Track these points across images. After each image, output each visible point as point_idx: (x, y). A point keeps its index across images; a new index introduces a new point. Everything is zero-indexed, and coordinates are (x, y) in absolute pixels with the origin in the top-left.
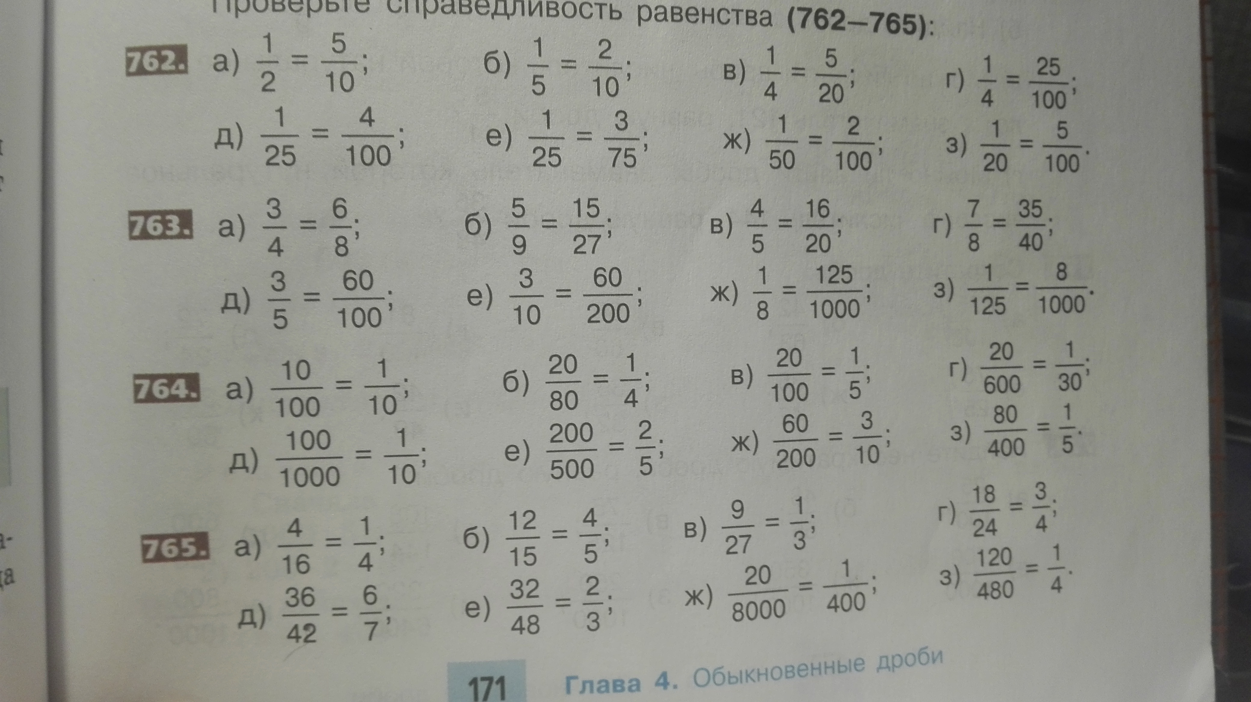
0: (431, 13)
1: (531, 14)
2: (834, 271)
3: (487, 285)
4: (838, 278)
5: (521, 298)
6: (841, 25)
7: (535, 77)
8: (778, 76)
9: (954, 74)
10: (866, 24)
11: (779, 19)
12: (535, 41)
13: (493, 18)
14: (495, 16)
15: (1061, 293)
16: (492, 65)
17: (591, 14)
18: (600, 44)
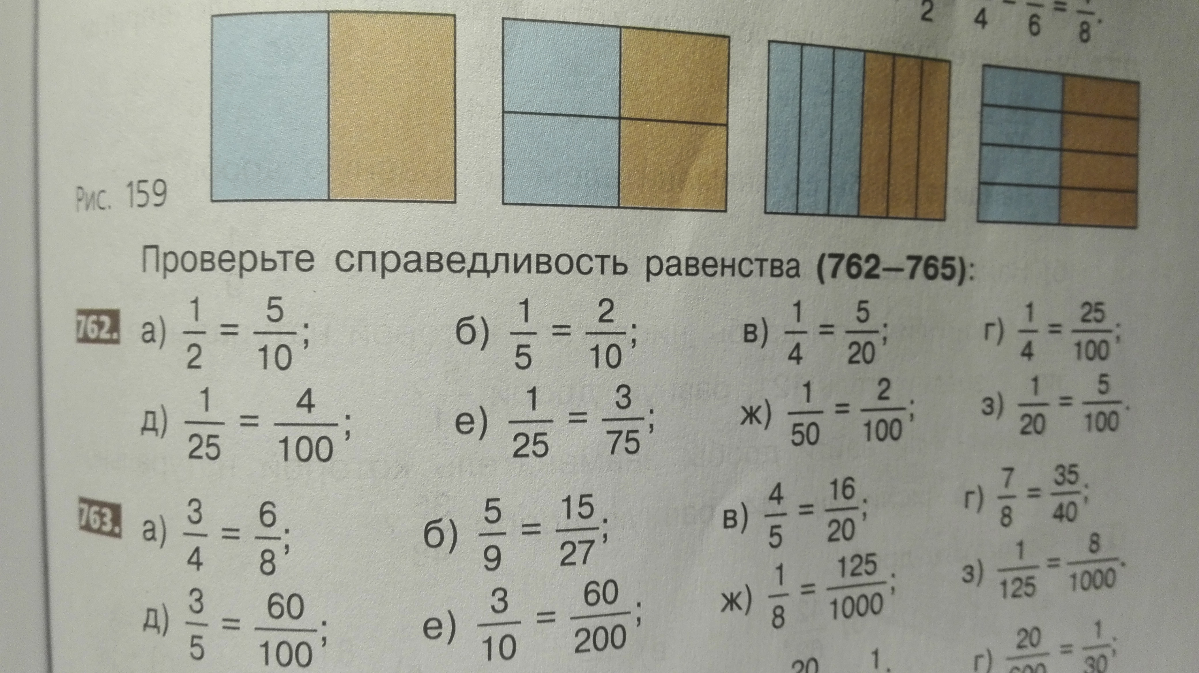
0: (391, 271)
1: (517, 270)
2: (857, 560)
3: (450, 612)
4: (861, 570)
5: (492, 627)
6: (876, 272)
7: (520, 347)
8: (804, 335)
9: (993, 324)
10: (901, 270)
11: (809, 269)
12: (521, 303)
13: (469, 276)
14: (472, 274)
15: (1092, 568)
16: (466, 333)
17: (591, 269)
18: (600, 305)
